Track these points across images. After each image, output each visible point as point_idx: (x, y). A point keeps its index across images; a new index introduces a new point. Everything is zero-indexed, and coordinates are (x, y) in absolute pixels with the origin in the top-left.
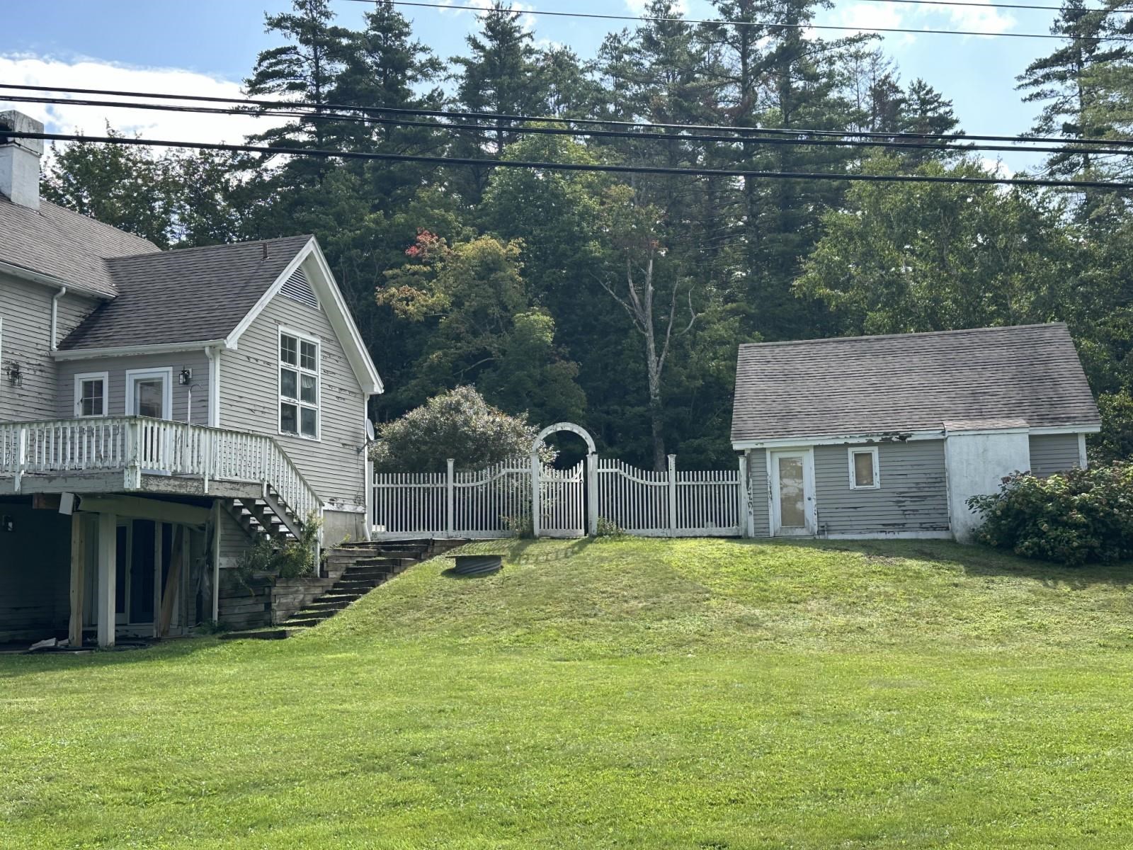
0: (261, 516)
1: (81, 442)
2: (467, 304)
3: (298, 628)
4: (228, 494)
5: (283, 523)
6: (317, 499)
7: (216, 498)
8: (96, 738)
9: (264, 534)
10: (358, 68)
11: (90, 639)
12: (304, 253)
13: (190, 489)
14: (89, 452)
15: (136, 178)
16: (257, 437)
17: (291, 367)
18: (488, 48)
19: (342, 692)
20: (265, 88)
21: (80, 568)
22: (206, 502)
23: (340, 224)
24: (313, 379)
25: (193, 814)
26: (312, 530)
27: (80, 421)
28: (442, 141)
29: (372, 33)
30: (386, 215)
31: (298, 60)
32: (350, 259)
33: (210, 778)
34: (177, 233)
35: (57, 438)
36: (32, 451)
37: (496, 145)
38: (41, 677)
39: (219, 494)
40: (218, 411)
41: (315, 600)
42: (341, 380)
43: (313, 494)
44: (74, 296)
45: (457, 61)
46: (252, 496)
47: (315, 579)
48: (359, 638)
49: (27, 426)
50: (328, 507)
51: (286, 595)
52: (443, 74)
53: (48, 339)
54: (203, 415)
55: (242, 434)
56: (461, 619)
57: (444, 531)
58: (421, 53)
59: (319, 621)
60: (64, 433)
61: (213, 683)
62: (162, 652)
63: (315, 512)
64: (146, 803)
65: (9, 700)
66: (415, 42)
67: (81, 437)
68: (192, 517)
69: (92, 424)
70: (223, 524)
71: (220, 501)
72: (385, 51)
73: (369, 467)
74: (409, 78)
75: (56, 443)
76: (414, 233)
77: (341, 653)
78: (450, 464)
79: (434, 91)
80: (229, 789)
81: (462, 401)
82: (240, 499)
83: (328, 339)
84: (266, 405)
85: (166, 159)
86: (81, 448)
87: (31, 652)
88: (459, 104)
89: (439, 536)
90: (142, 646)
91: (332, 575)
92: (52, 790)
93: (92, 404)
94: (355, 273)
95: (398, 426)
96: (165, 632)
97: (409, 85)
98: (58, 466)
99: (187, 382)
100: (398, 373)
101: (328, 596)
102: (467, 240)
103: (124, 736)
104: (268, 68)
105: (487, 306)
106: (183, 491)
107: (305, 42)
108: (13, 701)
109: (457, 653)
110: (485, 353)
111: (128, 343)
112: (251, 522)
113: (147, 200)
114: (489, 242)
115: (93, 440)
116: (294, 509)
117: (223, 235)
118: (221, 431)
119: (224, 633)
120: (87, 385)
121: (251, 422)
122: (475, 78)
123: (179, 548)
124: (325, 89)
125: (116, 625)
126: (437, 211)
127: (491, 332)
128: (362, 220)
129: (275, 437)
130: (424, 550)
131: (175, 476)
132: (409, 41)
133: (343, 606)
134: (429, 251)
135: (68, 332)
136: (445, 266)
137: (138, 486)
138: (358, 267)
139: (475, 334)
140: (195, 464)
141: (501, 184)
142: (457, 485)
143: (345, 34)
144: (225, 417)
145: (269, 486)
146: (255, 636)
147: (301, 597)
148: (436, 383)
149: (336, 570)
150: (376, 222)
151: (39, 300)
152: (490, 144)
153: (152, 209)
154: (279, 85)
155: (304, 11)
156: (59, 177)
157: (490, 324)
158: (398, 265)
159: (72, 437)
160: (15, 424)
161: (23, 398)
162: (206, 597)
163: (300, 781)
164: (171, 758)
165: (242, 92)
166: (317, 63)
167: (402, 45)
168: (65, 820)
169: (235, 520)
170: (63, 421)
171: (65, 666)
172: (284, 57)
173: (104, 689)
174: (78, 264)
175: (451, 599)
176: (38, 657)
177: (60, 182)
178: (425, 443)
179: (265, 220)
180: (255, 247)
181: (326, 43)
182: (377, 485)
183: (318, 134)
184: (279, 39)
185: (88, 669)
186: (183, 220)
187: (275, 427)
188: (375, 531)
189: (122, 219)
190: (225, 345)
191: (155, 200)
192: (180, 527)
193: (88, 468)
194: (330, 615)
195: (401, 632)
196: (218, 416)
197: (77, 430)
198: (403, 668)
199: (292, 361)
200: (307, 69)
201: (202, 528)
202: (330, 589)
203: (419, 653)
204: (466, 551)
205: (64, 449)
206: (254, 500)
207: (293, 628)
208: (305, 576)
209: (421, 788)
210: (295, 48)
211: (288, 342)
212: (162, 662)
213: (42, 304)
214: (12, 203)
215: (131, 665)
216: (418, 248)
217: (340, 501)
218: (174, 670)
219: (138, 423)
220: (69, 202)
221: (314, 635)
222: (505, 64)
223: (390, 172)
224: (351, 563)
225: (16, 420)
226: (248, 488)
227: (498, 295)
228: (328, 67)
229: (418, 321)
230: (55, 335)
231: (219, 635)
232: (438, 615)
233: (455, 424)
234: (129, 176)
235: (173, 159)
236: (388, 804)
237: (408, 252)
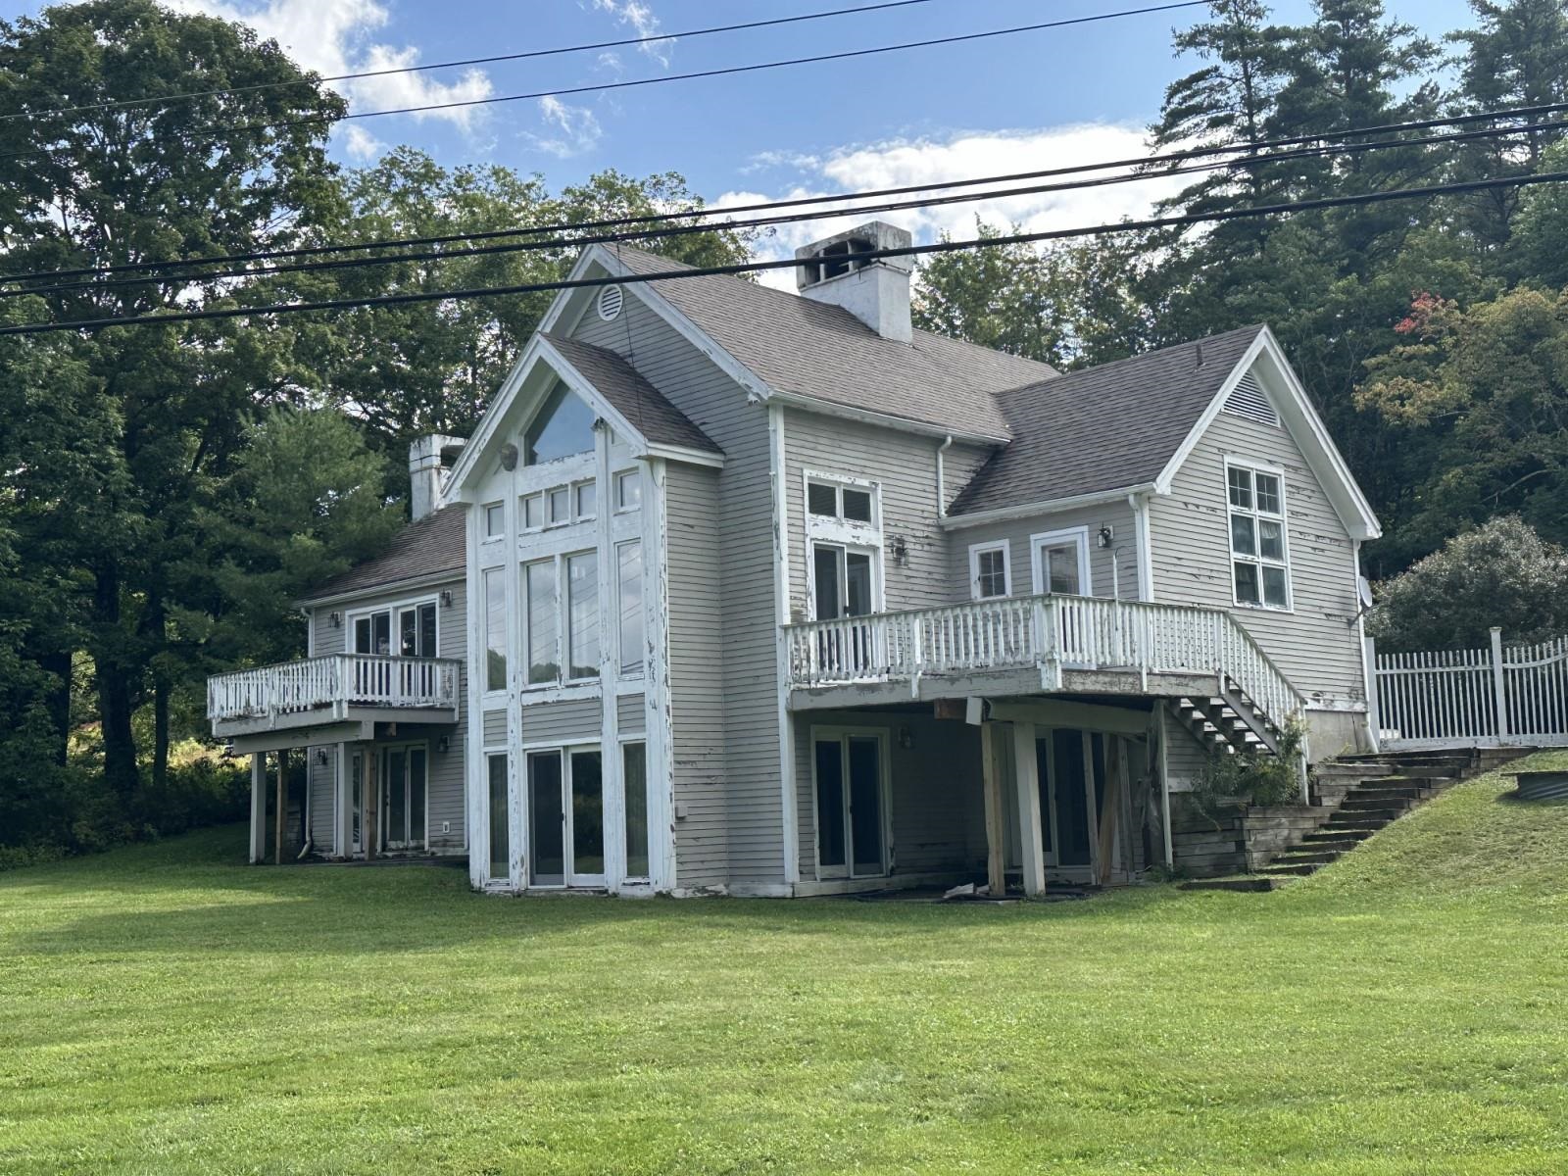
0: (1219, 721)
1: (985, 632)
2: (1497, 393)
3: (1286, 877)
4: (1173, 691)
5: (1250, 730)
6: (1296, 695)
7: (1158, 697)
8: (1049, 1016)
9: (1225, 745)
10: (1308, 78)
11: (1014, 886)
12: (1253, 351)
13: (1123, 687)
14: (996, 644)
15: (1017, 283)
16: (1206, 611)
17: (1245, 512)
18: (1503, 9)
19: (1369, 970)
20: (1178, 133)
21: (995, 794)
22: (1144, 703)
23: (1294, 301)
24: (1277, 526)
25: (1197, 1129)
26: (1292, 739)
27: (982, 605)
28: (1440, 157)
29: (1325, 24)
30: (1361, 279)
31: (1222, 84)
32: (1312, 350)
33: (1210, 1082)
34: (1073, 347)
35: (956, 628)
36: (929, 647)
37: (1527, 149)
38: (963, 933)
39: (1162, 692)
40: (1151, 579)
41: (1306, 838)
42: (1317, 522)
43: (1290, 688)
44: (962, 446)
45: (1456, 37)
46: (1206, 693)
47: (1302, 807)
48: (1377, 892)
49: (921, 615)
50: (1312, 705)
51: (1265, 829)
52: (1435, 60)
53: (934, 503)
54: (1132, 587)
55: (1186, 609)
56: (1535, 867)
57: (1493, 736)
58: (1401, 37)
59: (1316, 868)
60: (965, 621)
61: (1182, 948)
62: (1106, 905)
63: (1295, 712)
64: (1130, 1109)
65: (932, 962)
66: (1390, 23)
67: (985, 625)
68: (1128, 724)
69: (998, 608)
70: (1169, 732)
71: (1164, 702)
72: (1346, 46)
73: (1367, 646)
74: (1384, 77)
75: (956, 635)
76: (1406, 299)
77: (1355, 914)
78: (1496, 636)
79: (1423, 88)
80: (1238, 1099)
81: (1502, 539)
82: (1189, 697)
83: (1293, 468)
84: (1215, 567)
85: (1053, 252)
86: (986, 638)
87: (947, 901)
88: (1462, 100)
89: (1485, 742)
90: (1079, 895)
91: (1327, 802)
92: (1011, 1082)
93: (992, 584)
94: (1320, 369)
95: (1402, 583)
96: (1107, 878)
97: (1384, 87)
98: (961, 663)
99: (1108, 544)
100: (1393, 506)
101: (1324, 832)
102: (1490, 297)
103: (1084, 1016)
104: (1180, 104)
105: (1531, 393)
106: (1115, 689)
107: (1229, 57)
108: (937, 963)
109: (1538, 919)
110: (1533, 464)
111: (1031, 500)
112: (1206, 729)
113: (1034, 308)
114: (1528, 297)
115: (1000, 628)
116: (1264, 709)
117: (1133, 341)
118: (1158, 607)
119: (1183, 882)
120: (985, 558)
121: (1195, 592)
122: (1486, 58)
123: (1115, 766)
124: (1260, 118)
125: (1046, 867)
126: (1439, 262)
127: (1540, 430)
128: (1326, 290)
129: (1231, 611)
130: (1464, 764)
131: (1101, 670)
132: (1380, 25)
133: (1349, 847)
134: (1432, 322)
135: (957, 493)
136: (1458, 341)
137: (1060, 686)
138: (1323, 359)
139: (1514, 437)
140: (1128, 653)
141: (1539, 207)
142: (1509, 666)
143: (1286, 33)
144: (1161, 587)
145: (1227, 679)
146: (1227, 886)
147: (1285, 833)
148: (1454, 514)
149: (1332, 795)
150: (1346, 291)
151: (921, 455)
152: (1517, 149)
153: (1039, 321)
154: (1197, 125)
155: (1226, 15)
156: (924, 298)
157: (1537, 418)
158: (1386, 349)
159: (975, 626)
160: (906, 613)
161: (912, 580)
162: (1155, 833)
163: (1337, 1095)
164: (1151, 1050)
165: (1146, 144)
166: (1248, 84)
167: (1370, 31)
168: (1033, 1123)
169: (1183, 726)
170: (962, 606)
171: (991, 920)
172: (1202, 84)
173: (1044, 952)
174: (963, 405)
175: (1516, 838)
176: (955, 907)
177: (926, 303)
178: (1448, 606)
179: (1187, 313)
180: (1185, 351)
181: (1260, 53)
182: (1381, 671)
183: (1254, 182)
184: (1193, 62)
185: (1018, 925)
186: (1078, 329)
187: (1229, 597)
188: (1384, 738)
189: (1004, 338)
190: (1154, 490)
191: (1043, 308)
192: (1114, 738)
193: (996, 664)
194: (1331, 859)
195: (1443, 885)
196: (1151, 587)
197: (980, 617)
198: (1455, 939)
199: (1246, 503)
200: (1235, 94)
201: (1142, 738)
202: (1326, 822)
203: (1476, 917)
204: (1532, 765)
205: (966, 641)
206: (1208, 699)
207: (1280, 877)
208: (1288, 803)
209: (1522, 1118)
210: (1216, 69)
211: (1238, 477)
212: (1109, 919)
213: (925, 461)
214: (881, 339)
215: (1070, 921)
216: (1414, 319)
217: (1328, 696)
218: (1127, 928)
219: (1054, 602)
220: (938, 327)
221: (1312, 888)
222: (1534, 27)
223: (1366, 216)
224: (1354, 784)
225: (907, 608)
226: (1200, 683)
227: (1548, 373)
228: (1264, 86)
229: (1421, 426)
230: (942, 498)
231: (1177, 884)
232: (1499, 862)
233: (1492, 575)
234: (1009, 282)
235: (1062, 251)
236: (1477, 1138)
237: (1398, 328)
